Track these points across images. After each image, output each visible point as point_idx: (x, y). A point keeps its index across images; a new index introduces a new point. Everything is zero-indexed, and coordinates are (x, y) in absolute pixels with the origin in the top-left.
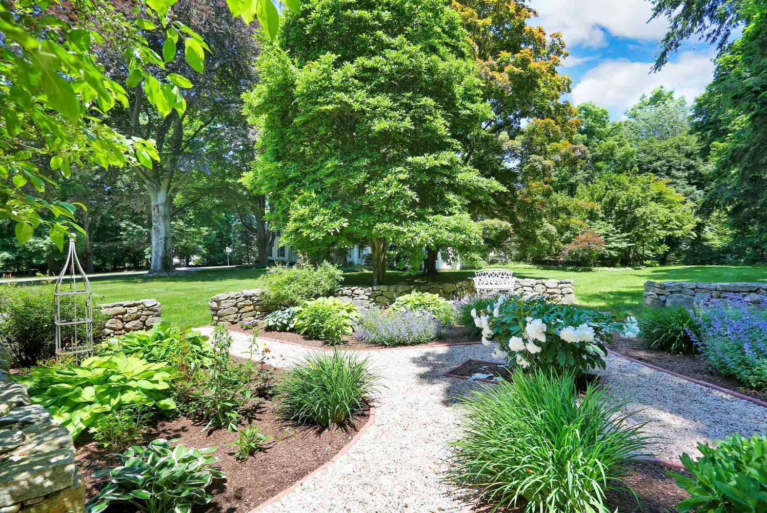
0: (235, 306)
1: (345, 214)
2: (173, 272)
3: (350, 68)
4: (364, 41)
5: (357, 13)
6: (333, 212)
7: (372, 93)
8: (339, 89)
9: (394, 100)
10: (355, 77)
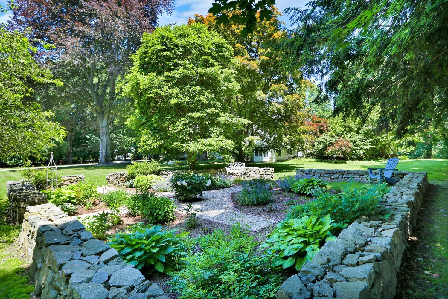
0: (116, 178)
1: (162, 139)
2: (111, 164)
3: (161, 78)
4: (168, 65)
5: (165, 53)
6: (157, 138)
7: (170, 87)
8: (156, 87)
9: (181, 89)
10: (165, 81)
